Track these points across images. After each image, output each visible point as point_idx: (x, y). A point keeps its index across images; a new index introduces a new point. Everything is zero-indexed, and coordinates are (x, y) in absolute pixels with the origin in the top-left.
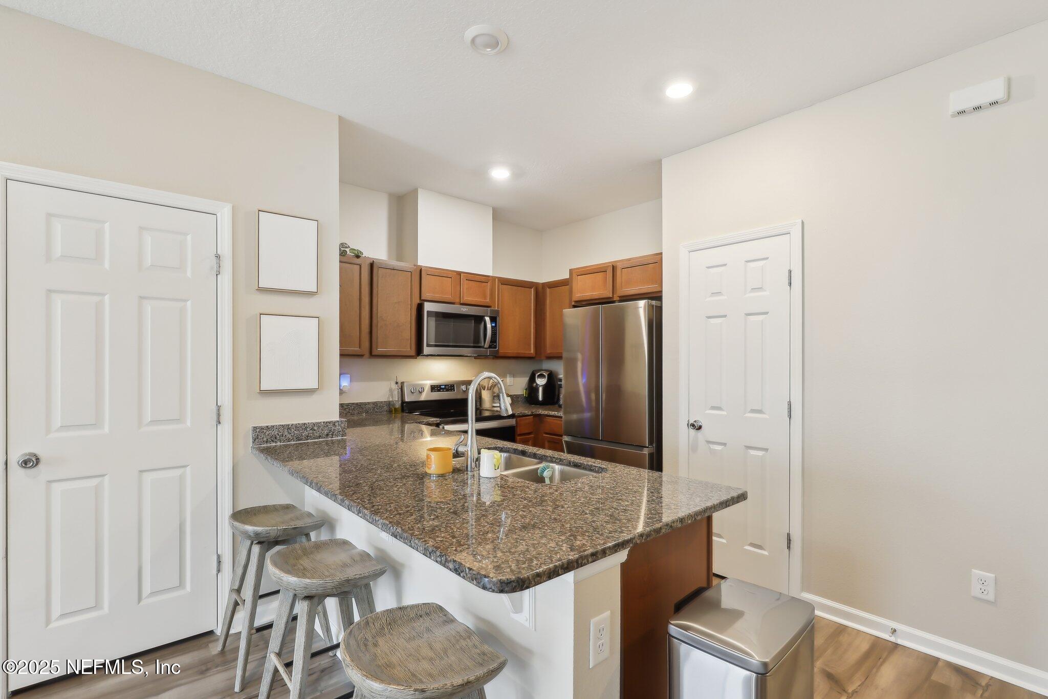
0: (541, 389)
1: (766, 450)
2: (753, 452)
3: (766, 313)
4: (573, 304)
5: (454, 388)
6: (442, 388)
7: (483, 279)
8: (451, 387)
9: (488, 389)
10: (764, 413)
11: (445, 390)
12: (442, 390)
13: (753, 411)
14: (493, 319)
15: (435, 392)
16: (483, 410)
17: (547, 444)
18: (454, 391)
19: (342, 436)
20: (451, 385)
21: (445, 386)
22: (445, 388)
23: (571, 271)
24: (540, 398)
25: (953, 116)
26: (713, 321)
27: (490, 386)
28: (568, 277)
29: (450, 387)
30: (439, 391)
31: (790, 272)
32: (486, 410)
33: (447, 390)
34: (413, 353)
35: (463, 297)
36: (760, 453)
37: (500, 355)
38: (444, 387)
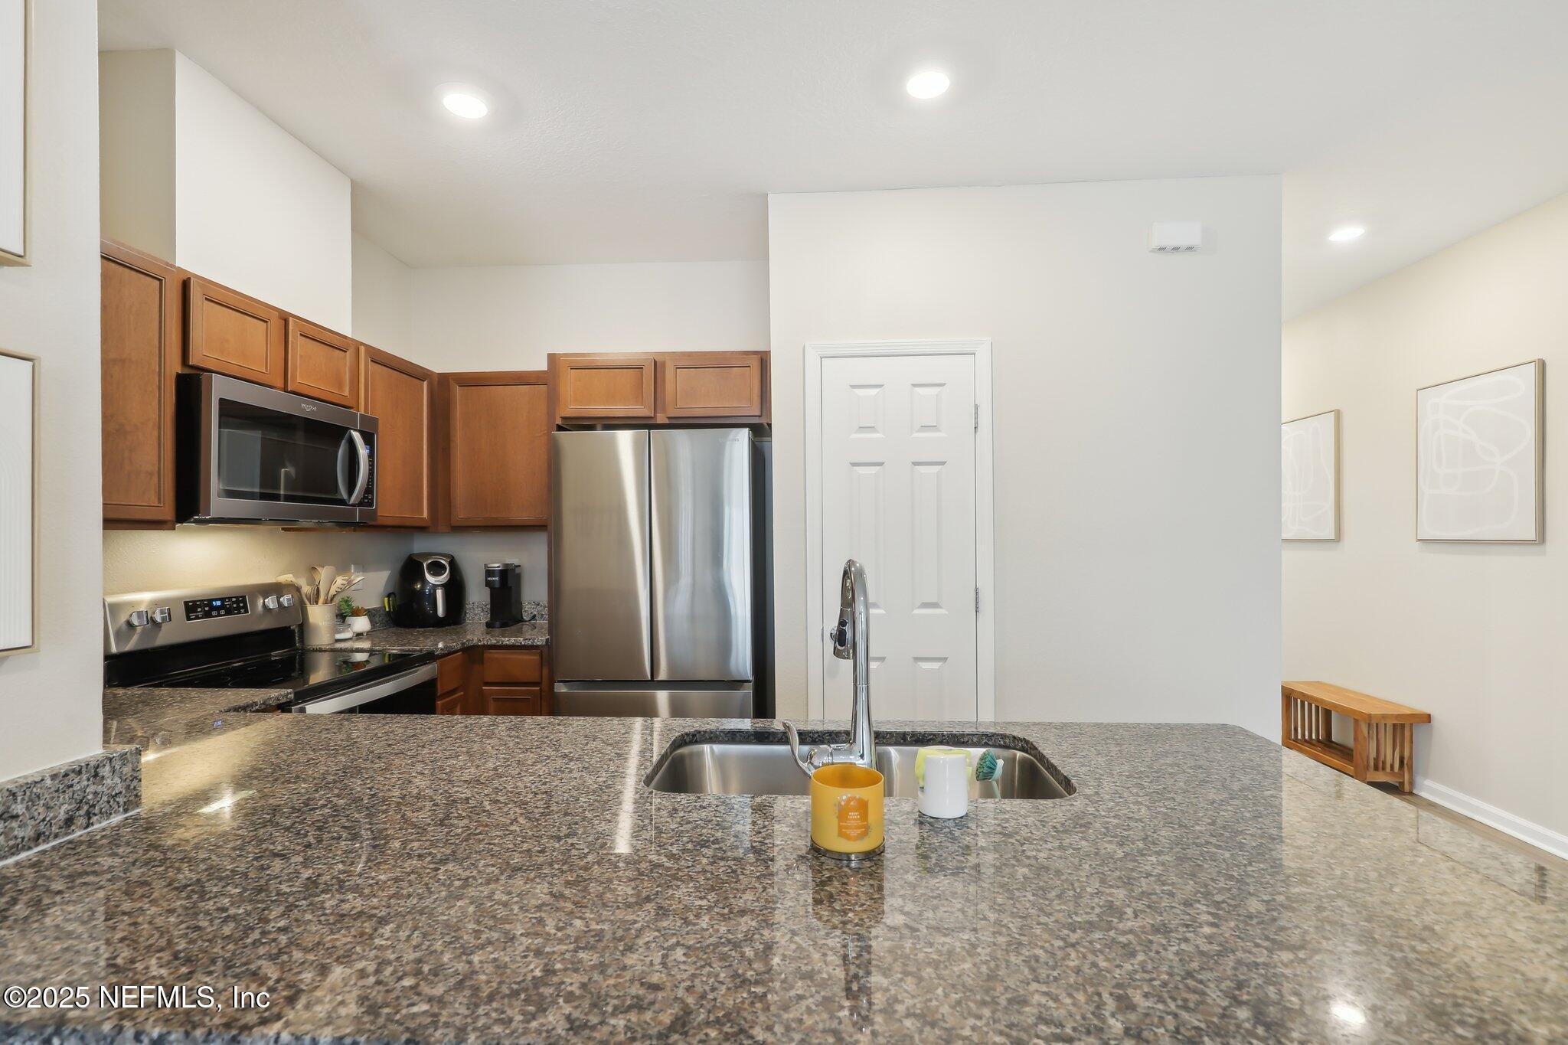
0: (439, 593)
1: (945, 659)
2: (925, 665)
3: (943, 463)
4: (559, 421)
5: (245, 604)
6: (218, 608)
7: (336, 342)
8: (237, 602)
9: (326, 602)
10: (941, 608)
11: (222, 612)
12: (214, 613)
13: (925, 605)
14: (368, 439)
15: (197, 618)
16: (309, 651)
17: (492, 706)
18: (246, 612)
19: (126, 811)
20: (237, 597)
21: (222, 600)
22: (222, 607)
23: (552, 358)
24: (440, 612)
25: (1153, 251)
26: (861, 470)
27: (333, 591)
28: (544, 367)
29: (234, 603)
30: (208, 615)
31: (976, 407)
32: (321, 650)
33: (229, 612)
34: (168, 511)
35: (294, 377)
36: (935, 665)
37: (380, 522)
38: (219, 603)
